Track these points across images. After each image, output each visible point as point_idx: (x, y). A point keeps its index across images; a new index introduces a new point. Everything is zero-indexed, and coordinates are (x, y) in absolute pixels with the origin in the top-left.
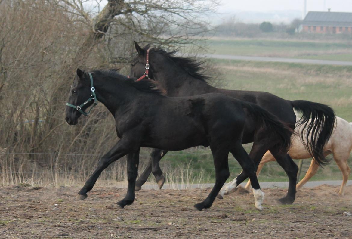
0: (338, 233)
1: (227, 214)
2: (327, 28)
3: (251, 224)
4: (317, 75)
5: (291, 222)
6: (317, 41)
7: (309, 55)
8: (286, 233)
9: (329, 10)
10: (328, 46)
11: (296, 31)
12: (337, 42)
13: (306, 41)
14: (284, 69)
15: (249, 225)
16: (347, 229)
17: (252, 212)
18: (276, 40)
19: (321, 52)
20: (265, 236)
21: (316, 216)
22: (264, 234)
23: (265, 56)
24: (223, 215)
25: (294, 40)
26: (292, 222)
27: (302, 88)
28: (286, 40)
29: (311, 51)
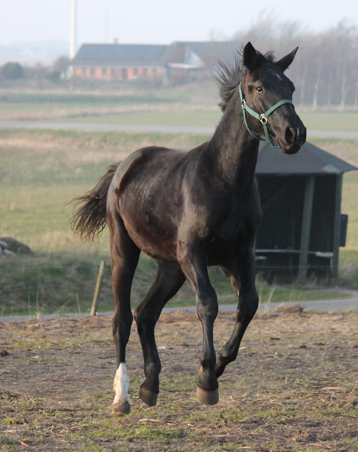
0: (166, 368)
1: (8, 351)
2: (113, 70)
3: (45, 362)
4: (101, 148)
5: (99, 358)
6: (97, 93)
7: (85, 115)
8: (96, 370)
9: (116, 40)
10: (116, 100)
11: (62, 76)
12: (130, 92)
13: (78, 92)
14: (46, 141)
15: (42, 363)
16: (179, 364)
17: (41, 347)
18: (30, 91)
19: (104, 109)
20: (68, 375)
21: (133, 350)
22: (65, 373)
23: (13, 119)
24: (3, 353)
25: (60, 92)
26: (101, 358)
27: (78, 171)
28: (46, 92)
29: (89, 109)
